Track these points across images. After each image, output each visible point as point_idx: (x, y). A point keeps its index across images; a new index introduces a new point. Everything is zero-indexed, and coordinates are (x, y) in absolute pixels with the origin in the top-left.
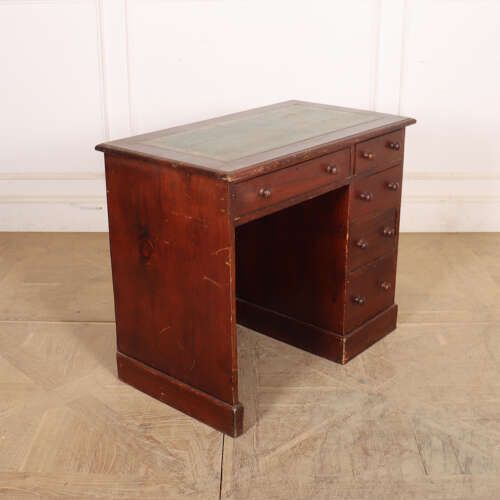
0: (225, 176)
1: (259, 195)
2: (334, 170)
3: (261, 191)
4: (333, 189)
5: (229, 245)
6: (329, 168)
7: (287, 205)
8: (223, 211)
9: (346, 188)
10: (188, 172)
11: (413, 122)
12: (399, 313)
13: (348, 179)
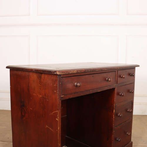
0: (56, 72)
1: (74, 85)
2: (110, 79)
3: (76, 84)
4: (109, 89)
5: (58, 110)
6: (107, 79)
7: (88, 93)
8: (55, 91)
9: (114, 89)
10: (40, 73)
11: (138, 66)
12: (133, 144)
13: (114, 86)
